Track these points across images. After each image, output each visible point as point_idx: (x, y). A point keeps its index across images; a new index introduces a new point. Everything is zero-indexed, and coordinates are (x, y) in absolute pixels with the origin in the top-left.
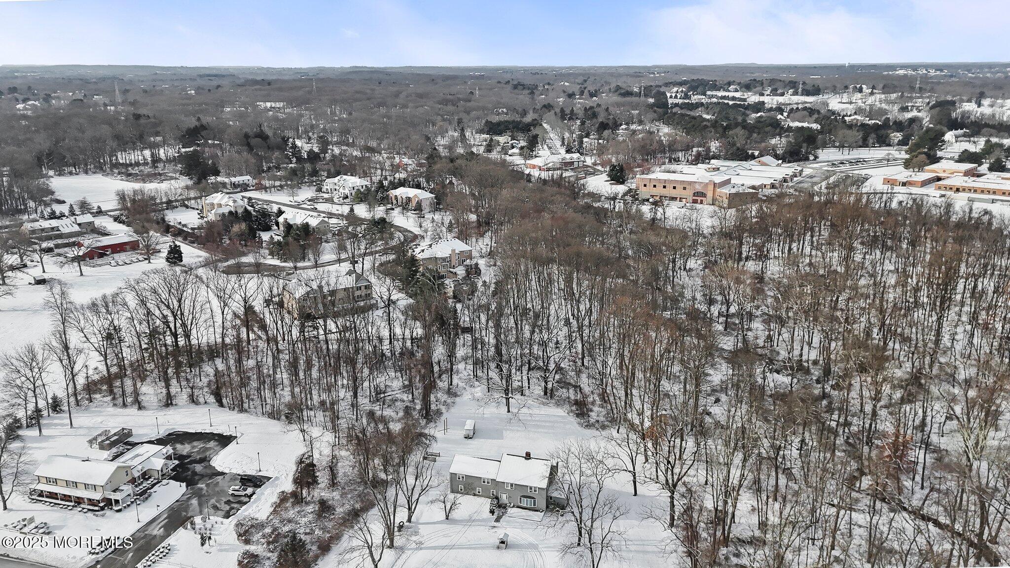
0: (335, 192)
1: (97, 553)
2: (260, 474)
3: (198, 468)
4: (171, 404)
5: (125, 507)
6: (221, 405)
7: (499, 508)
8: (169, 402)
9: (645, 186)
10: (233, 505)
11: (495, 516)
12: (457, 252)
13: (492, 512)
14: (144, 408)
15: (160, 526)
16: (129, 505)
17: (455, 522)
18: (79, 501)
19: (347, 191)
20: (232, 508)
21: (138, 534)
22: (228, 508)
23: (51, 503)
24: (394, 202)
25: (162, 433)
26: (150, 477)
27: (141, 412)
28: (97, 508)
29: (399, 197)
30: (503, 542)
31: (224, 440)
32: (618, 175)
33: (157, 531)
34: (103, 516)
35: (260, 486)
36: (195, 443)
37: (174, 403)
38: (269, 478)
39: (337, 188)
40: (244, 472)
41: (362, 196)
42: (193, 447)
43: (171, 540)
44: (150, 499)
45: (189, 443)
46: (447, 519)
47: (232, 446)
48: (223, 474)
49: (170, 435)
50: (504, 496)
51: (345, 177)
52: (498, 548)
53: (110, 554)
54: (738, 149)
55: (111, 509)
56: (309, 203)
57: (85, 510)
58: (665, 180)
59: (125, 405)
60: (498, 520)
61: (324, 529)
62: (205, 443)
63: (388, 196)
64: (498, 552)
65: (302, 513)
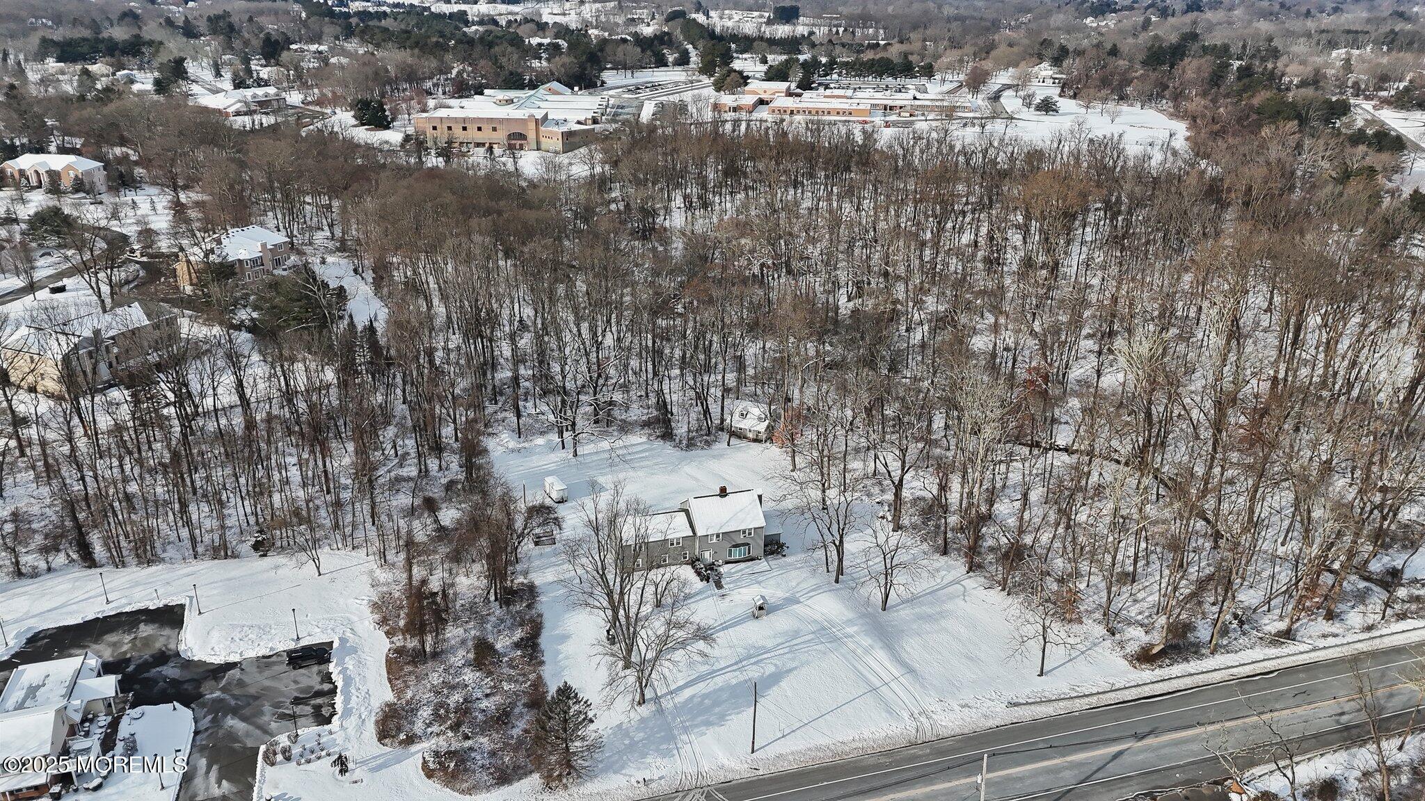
5: (105, 778)
7: (709, 571)
9: (434, 128)
11: (712, 583)
12: (269, 246)
24: (23, 181)
25: (15, 642)
26: (95, 716)
29: (29, 173)
30: (760, 608)
40: (271, 649)
43: (266, 789)
44: (138, 748)
47: (192, 621)
50: (707, 555)
52: (757, 617)
58: (464, 120)
60: (719, 585)
64: (767, 621)
65: (452, 671)
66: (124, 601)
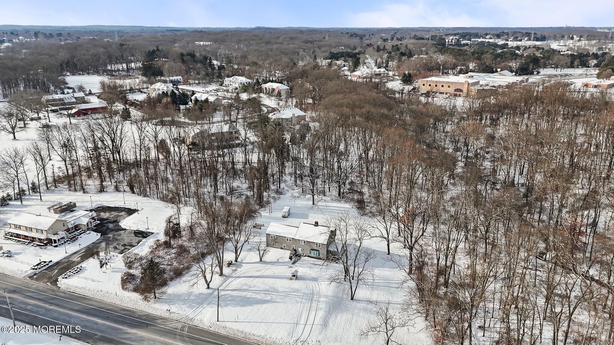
0: (230, 86)
1: (36, 269)
2: (148, 231)
3: (111, 226)
4: (104, 191)
5: (60, 244)
6: (133, 192)
7: (296, 256)
8: (102, 190)
9: (424, 85)
10: (127, 247)
11: (293, 261)
12: (296, 115)
13: (291, 258)
14: (87, 192)
15: (79, 256)
16: (62, 244)
17: (266, 263)
18: (33, 239)
19: (237, 85)
20: (126, 249)
21: (64, 260)
22: (123, 248)
23: (16, 240)
24: (265, 91)
25: (94, 206)
26: (80, 229)
27: (85, 195)
28: (42, 244)
29: (268, 89)
30: (294, 276)
31: (130, 212)
32: (407, 79)
33: (76, 259)
34: (45, 248)
35: (146, 237)
36: (113, 213)
37: (105, 190)
38: (152, 233)
39: (232, 83)
40: (137, 229)
41: (245, 88)
42: (111, 215)
43: (84, 265)
44: (76, 241)
45: (109, 213)
46: (261, 261)
47: (135, 215)
48: (125, 229)
49: (99, 207)
50: (300, 249)
51: (236, 77)
52: (291, 279)
53: (44, 270)
54: (487, 66)
55: (52, 245)
56: (214, 92)
57: (35, 245)
58: (437, 82)
59: (75, 190)
60: (294, 263)
61: (180, 263)
62: (119, 212)
63: (261, 88)
64: (291, 281)
65: (168, 253)
66: (128, 205)
